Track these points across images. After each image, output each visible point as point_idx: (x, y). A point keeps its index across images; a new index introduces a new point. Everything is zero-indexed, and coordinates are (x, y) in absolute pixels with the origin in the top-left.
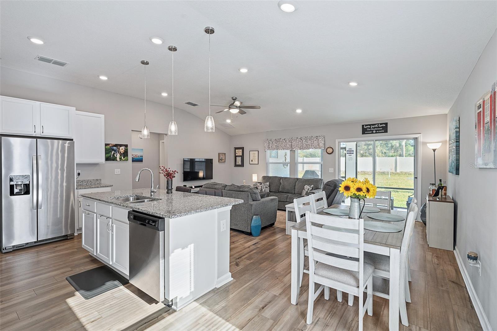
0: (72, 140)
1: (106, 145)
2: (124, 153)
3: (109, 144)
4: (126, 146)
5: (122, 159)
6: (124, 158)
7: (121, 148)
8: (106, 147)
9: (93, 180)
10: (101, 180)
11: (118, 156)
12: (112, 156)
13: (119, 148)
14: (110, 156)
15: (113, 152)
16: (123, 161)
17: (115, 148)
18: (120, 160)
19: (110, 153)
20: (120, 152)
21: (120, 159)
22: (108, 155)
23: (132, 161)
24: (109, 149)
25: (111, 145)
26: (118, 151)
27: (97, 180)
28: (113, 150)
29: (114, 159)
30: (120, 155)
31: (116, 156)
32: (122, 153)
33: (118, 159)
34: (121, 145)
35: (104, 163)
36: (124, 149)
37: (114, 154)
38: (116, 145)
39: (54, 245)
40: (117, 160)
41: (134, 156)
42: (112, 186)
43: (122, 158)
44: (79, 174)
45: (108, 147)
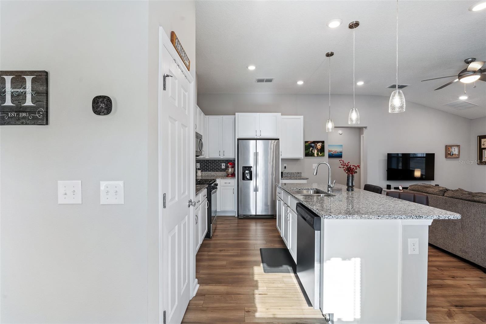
0: (278, 139)
1: (306, 142)
2: (321, 149)
3: (308, 141)
4: (323, 142)
5: (319, 155)
6: (321, 154)
7: (318, 145)
8: (306, 144)
9: (295, 173)
10: (301, 173)
11: (315, 152)
12: (310, 152)
13: (317, 145)
14: (309, 152)
15: (311, 148)
16: (321, 156)
17: (313, 145)
18: (317, 156)
19: (309, 150)
20: (317, 148)
21: (318, 154)
22: (307, 151)
23: (329, 157)
24: (308, 146)
25: (309, 142)
26: (316, 147)
27: (298, 173)
28: (311, 146)
29: (312, 155)
30: (318, 151)
31: (313, 152)
32: (319, 149)
33: (315, 155)
34: (318, 142)
35: (303, 158)
36: (320, 146)
37: (312, 150)
38: (314, 142)
39: (264, 221)
40: (314, 156)
41: (334, 152)
42: (308, 179)
43: (319, 153)
44: (285, 167)
45: (307, 144)
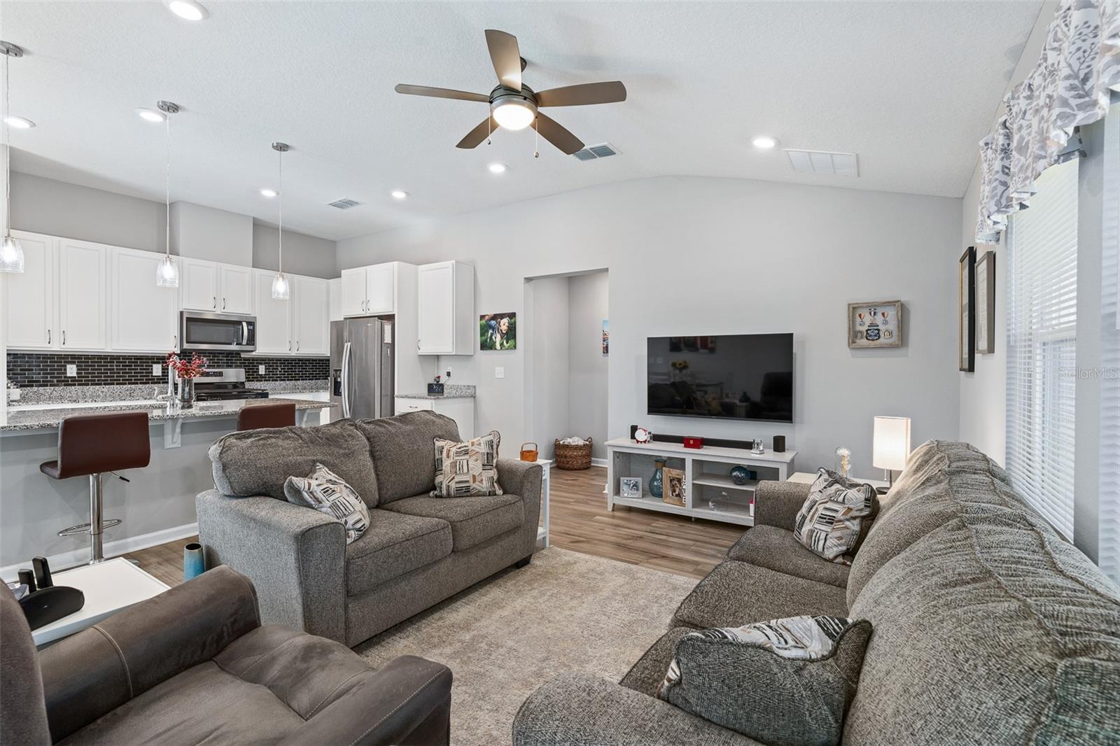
2: (507, 333)
5: (504, 346)
6: (507, 343)
7: (502, 322)
10: (475, 387)
11: (498, 339)
12: (489, 340)
13: (500, 322)
14: (487, 340)
15: (491, 331)
16: (506, 349)
17: (493, 322)
18: (501, 348)
19: (486, 334)
20: (501, 331)
21: (502, 344)
22: (483, 338)
24: (485, 326)
25: (487, 318)
26: (498, 329)
27: (468, 387)
28: (491, 327)
29: (492, 346)
30: (502, 338)
31: (495, 340)
32: (504, 331)
33: (498, 346)
34: (502, 316)
36: (507, 324)
37: (492, 334)
38: (494, 317)
40: (495, 349)
43: (505, 343)
44: (449, 374)
45: (484, 321)
